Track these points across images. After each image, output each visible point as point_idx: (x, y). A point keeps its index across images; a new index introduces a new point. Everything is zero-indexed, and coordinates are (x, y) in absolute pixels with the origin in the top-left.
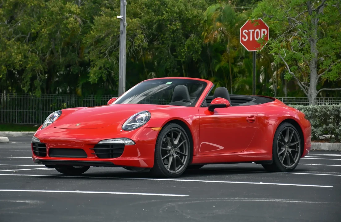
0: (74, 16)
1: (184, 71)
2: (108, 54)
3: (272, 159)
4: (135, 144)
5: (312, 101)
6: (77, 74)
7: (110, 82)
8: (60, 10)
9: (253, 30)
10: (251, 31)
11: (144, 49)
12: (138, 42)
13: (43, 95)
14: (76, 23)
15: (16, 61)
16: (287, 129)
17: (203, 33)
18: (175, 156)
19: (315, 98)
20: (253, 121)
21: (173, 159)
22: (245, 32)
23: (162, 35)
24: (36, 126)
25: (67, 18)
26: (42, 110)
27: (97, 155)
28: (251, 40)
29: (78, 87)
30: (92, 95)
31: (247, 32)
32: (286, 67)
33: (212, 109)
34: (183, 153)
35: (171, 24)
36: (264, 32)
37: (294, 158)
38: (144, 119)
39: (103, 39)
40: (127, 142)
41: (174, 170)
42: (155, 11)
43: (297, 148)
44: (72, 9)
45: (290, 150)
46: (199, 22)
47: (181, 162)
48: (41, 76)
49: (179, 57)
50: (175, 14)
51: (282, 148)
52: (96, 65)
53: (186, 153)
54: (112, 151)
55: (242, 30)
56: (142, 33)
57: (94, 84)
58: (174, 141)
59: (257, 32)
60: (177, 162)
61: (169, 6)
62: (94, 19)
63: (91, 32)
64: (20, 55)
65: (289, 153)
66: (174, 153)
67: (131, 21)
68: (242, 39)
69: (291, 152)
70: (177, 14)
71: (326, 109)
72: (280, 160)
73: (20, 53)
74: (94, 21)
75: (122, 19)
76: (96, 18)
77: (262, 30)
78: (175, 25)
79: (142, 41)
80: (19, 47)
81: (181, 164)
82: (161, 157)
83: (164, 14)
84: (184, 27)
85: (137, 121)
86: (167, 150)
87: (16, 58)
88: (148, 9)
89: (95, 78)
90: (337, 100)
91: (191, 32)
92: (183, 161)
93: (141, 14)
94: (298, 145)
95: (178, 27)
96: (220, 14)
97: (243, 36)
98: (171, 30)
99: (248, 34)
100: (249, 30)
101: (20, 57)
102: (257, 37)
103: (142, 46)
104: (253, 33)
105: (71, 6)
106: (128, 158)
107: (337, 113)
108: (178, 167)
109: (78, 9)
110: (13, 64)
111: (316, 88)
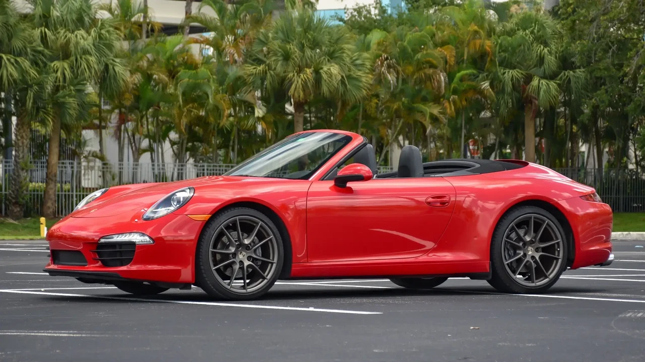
3: (490, 271)
4: (153, 243)
16: (531, 218)
18: (247, 262)
20: (444, 203)
27: (102, 261)
33: (341, 185)
34: (269, 259)
38: (180, 201)
40: (141, 239)
45: (538, 255)
53: (273, 259)
54: (121, 254)
58: (244, 238)
65: (535, 261)
66: (246, 259)
69: (539, 258)
82: (212, 265)
85: (173, 205)
86: (230, 254)
94: (558, 247)
106: (150, 267)
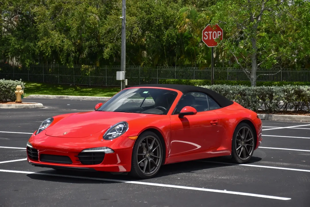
0: (94, 15)
1: (165, 50)
2: (116, 40)
3: (231, 154)
4: (114, 152)
5: (253, 83)
6: (96, 53)
7: (118, 57)
8: (85, 11)
9: (212, 32)
10: (210, 32)
11: (139, 36)
12: (135, 32)
13: (75, 65)
14: (95, 19)
15: (56, 45)
17: (177, 27)
18: (150, 159)
19: (255, 81)
20: (216, 124)
21: (148, 162)
22: (206, 33)
23: (151, 28)
24: (71, 85)
25: (89, 16)
26: (75, 75)
27: (81, 162)
28: (210, 39)
29: (97, 60)
30: (106, 66)
31: (207, 33)
32: (235, 58)
34: (157, 156)
35: (156, 21)
36: (219, 33)
37: (249, 152)
38: (122, 129)
39: (113, 30)
40: (107, 151)
41: (149, 172)
42: (146, 12)
43: (251, 143)
44: (93, 11)
45: (246, 145)
46: (175, 19)
47: (155, 164)
48: (73, 54)
49: (162, 42)
50: (159, 14)
51: (239, 144)
52: (108, 47)
53: (159, 156)
54: (94, 158)
55: (204, 32)
56: (138, 26)
57: (107, 59)
58: (149, 146)
59: (215, 33)
60: (152, 165)
61: (155, 8)
62: (107, 17)
63: (105, 25)
64: (59, 40)
65: (245, 148)
66: (149, 157)
67: (130, 18)
68: (203, 38)
70: (160, 14)
71: (263, 90)
72: (238, 154)
73: (59, 39)
74: (106, 18)
75: (123, 18)
76: (108, 16)
77: (218, 32)
78: (159, 21)
79: (138, 31)
80: (59, 35)
81: (155, 166)
82: (137, 161)
83: (152, 14)
84: (165, 22)
85: (117, 131)
86: (143, 155)
87: (57, 43)
88: (142, 10)
89: (108, 56)
90: (262, 70)
91: (170, 25)
92: (156, 163)
93: (137, 13)
94: (252, 141)
95: (161, 22)
96: (188, 14)
97: (204, 36)
98: (157, 25)
99: (208, 35)
100: (209, 32)
101: (59, 42)
102: (215, 37)
103: (138, 35)
104: (212, 34)
105: (92, 9)
107: (270, 93)
108: (152, 168)
109: (96, 11)
110: (56, 46)
111: (256, 74)
